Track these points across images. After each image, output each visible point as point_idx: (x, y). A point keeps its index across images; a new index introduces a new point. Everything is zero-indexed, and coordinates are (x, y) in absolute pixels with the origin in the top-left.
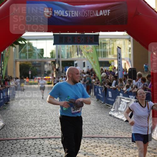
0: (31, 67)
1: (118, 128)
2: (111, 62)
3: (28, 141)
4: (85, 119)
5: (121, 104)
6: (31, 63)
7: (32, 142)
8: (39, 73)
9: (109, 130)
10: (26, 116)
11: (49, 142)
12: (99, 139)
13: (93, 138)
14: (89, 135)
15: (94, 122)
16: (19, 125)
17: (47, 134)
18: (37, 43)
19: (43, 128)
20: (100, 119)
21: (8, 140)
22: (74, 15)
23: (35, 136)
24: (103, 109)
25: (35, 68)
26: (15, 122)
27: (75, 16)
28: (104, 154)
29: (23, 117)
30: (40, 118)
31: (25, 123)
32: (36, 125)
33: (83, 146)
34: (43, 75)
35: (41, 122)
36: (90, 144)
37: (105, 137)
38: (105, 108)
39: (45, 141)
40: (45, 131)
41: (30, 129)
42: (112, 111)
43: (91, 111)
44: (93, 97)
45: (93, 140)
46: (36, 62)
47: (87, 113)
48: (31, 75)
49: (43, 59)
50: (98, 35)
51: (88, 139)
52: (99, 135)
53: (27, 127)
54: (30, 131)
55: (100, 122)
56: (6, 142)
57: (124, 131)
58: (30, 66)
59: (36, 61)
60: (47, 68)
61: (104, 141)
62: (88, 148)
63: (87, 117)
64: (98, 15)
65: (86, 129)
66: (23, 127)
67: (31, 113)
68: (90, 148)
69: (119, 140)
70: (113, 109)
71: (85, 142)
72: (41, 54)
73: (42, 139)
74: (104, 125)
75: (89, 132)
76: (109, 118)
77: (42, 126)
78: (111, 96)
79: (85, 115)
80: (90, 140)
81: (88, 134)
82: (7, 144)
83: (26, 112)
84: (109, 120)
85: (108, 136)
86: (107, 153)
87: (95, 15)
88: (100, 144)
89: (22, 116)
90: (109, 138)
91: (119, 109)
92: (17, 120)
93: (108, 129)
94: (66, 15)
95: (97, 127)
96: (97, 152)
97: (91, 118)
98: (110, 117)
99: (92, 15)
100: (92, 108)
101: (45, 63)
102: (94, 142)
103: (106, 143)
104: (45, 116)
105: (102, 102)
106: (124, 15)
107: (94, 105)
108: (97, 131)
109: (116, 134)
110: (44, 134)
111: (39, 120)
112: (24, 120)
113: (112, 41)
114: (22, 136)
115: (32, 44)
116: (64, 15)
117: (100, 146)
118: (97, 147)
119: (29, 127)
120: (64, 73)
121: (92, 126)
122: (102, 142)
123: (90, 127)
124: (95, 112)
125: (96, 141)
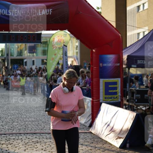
4: (29, 116)
12: (40, 134)
14: (32, 131)
15: (38, 119)
20: (44, 115)
28: (44, 149)
33: (25, 142)
36: (31, 140)
43: (36, 108)
45: (35, 136)
47: (32, 110)
51: (30, 135)
52: (41, 131)
55: (43, 118)
61: (45, 137)
62: (29, 144)
63: (32, 113)
65: (29, 126)
68: (31, 143)
71: (26, 138)
74: (47, 122)
75: (32, 129)
79: (30, 112)
80: (32, 135)
81: (30, 131)
86: (47, 148)
88: (41, 139)
95: (40, 124)
96: (38, 147)
97: (35, 115)
102: (36, 137)
103: (47, 138)
106: (65, 14)
108: (40, 127)
117: (41, 142)
118: (38, 143)
120: (12, 71)
121: (35, 122)
122: (43, 138)
123: (33, 123)
124: (40, 109)
125: (38, 137)
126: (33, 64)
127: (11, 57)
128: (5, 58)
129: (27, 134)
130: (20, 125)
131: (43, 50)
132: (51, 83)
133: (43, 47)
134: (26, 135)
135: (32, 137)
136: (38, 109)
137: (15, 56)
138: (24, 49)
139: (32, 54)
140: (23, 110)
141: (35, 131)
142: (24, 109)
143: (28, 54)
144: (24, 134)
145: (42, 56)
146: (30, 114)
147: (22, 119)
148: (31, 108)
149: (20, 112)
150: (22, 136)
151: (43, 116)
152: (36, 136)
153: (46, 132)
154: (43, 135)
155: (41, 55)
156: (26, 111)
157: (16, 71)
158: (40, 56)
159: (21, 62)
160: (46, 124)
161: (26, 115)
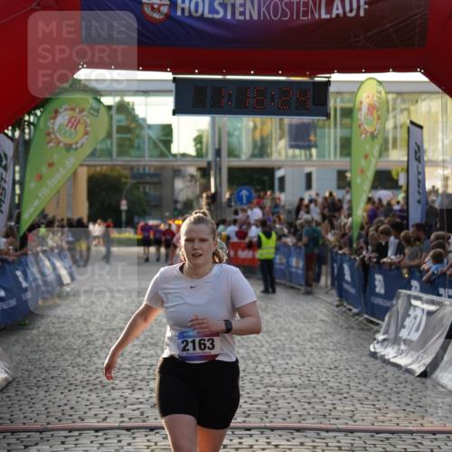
0: (129, 185)
1: (390, 399)
2: (398, 175)
3: (80, 434)
4: (285, 366)
5: (409, 316)
6: (127, 172)
7: (93, 439)
8: (156, 206)
9: (358, 406)
10: (90, 351)
11: (149, 441)
12: (318, 434)
13: (298, 430)
14: (288, 420)
15: (314, 378)
16: (61, 380)
17: (145, 415)
18: (146, 105)
19: (138, 394)
20: (336, 367)
21: (13, 432)
22: (242, 13)
23: (105, 419)
24: (352, 332)
25: (141, 189)
26: (47, 371)
27: (248, 18)
29: (79, 355)
30: (136, 358)
31: (79, 377)
32: (117, 382)
34: (167, 214)
35: (134, 373)
37: (340, 430)
38: (363, 329)
39: (134, 438)
40: (141, 403)
41: (94, 396)
42: (378, 342)
43: (310, 341)
44: (327, 293)
45: (299, 437)
46: (144, 169)
47: (295, 347)
48: (127, 211)
49: (171, 158)
50: (328, 83)
51: (280, 436)
52: (321, 423)
53: (84, 387)
54: (92, 404)
55: (333, 377)
56: (4, 437)
57: (408, 408)
58: (126, 183)
59: (144, 167)
60: (182, 188)
61: (333, 443)
63: (294, 358)
64: (328, 16)
65: (281, 402)
66: (72, 387)
67: (107, 341)
69: (388, 439)
70: (384, 334)
71: (269, 443)
72: (162, 141)
73: (128, 429)
74: (345, 390)
75: (289, 413)
76: (366, 366)
77: (137, 387)
78: (382, 291)
79: (287, 352)
80: (289, 436)
81: (284, 419)
82: (8, 444)
83: (91, 338)
84: (366, 370)
85: (351, 425)
87: (317, 17)
89: (76, 352)
90: (352, 432)
91: (404, 334)
92: (55, 364)
93: (356, 402)
94: (218, 13)
95: (319, 395)
97: (304, 365)
98: (371, 362)
99: (305, 14)
100: (317, 330)
101: (177, 172)
102: (302, 444)
103: (340, 448)
104: (152, 352)
105: (355, 310)
106: (416, 15)
107: (325, 318)
108: (319, 407)
109: (381, 418)
110: (137, 413)
111: (128, 366)
112: (78, 365)
113: (404, 101)
114: (64, 417)
115: (133, 109)
116: (210, 12)
119: (91, 390)
120: (233, 209)
121: (303, 391)
122: (327, 446)
123: (297, 393)
124: (325, 345)
125: (308, 443)
126: (309, 186)
127: (231, 159)
128: (209, 163)
129: (272, 429)
130: (249, 397)
131: (342, 139)
132: (364, 253)
133: (342, 126)
134: (268, 433)
135: (288, 440)
136: (316, 344)
137: (244, 157)
138: (276, 134)
139: (303, 152)
140: (262, 346)
141: (300, 422)
142: (267, 342)
143: (291, 152)
144: (262, 429)
145: (338, 158)
146: (288, 361)
147: (258, 378)
148: (292, 339)
149: (254, 351)
150: (255, 437)
151: (331, 369)
152: (303, 440)
153: (340, 426)
154: (330, 438)
155: (335, 155)
156: (274, 349)
157: (244, 211)
158: (332, 158)
159: (266, 178)
160: (340, 397)
161: (273, 363)
